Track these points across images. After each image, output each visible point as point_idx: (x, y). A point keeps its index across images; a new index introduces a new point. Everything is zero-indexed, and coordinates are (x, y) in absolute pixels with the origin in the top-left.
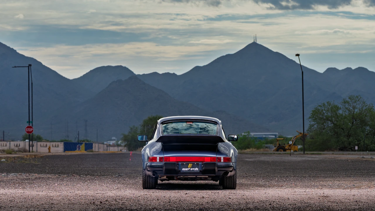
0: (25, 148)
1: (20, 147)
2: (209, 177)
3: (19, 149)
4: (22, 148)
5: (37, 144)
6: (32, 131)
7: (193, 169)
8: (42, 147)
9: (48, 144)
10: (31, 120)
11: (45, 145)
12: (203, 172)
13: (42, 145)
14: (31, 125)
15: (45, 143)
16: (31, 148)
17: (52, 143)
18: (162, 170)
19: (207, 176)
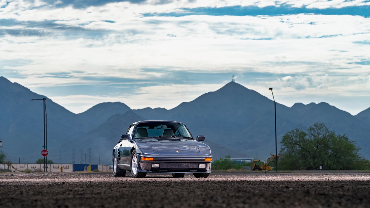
0: (40, 168)
1: (36, 168)
3: (35, 170)
4: (38, 169)
5: (50, 166)
6: (47, 154)
8: (55, 168)
9: (60, 166)
10: (45, 145)
11: (57, 167)
13: (55, 167)
14: (46, 149)
15: (57, 165)
16: (46, 169)
17: (63, 165)
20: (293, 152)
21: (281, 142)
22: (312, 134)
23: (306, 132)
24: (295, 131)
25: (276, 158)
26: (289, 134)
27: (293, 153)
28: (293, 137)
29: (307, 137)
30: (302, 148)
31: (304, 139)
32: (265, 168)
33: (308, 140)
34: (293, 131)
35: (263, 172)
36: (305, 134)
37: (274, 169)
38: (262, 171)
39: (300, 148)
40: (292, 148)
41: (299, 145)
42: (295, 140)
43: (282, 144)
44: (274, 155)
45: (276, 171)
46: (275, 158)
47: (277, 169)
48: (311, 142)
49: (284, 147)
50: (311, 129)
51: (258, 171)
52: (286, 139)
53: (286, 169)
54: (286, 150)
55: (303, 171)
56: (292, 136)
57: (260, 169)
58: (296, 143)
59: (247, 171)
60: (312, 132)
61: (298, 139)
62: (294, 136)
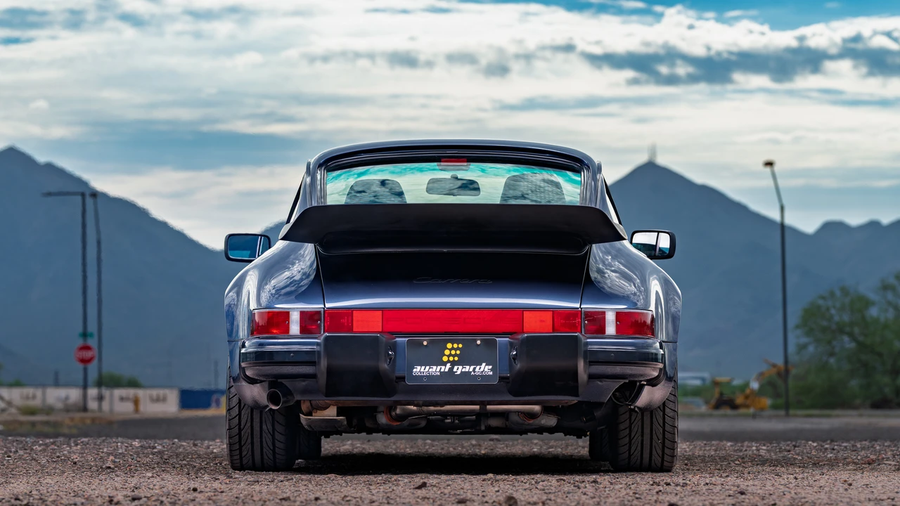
2: (547, 410)
7: (467, 369)
12: (517, 385)
18: (313, 376)
19: (537, 408)
20: (832, 354)
21: (797, 327)
22: (890, 303)
23: (872, 296)
24: (838, 293)
25: (784, 374)
26: (821, 302)
27: (832, 360)
28: (833, 311)
29: (874, 312)
30: (859, 344)
31: (863, 318)
32: (748, 402)
33: (876, 321)
34: (832, 294)
35: (746, 416)
36: (868, 303)
37: (775, 407)
38: (742, 411)
39: (853, 345)
40: (829, 342)
41: (851, 335)
42: (837, 318)
43: (799, 332)
44: (774, 366)
45: (782, 412)
46: (779, 374)
47: (787, 407)
48: (886, 326)
49: (804, 340)
50: (886, 287)
51: (729, 411)
52: (814, 319)
53: (813, 407)
54: (811, 349)
55: (862, 411)
56: (828, 309)
57: (734, 406)
58: (841, 330)
59: (697, 411)
60: (890, 296)
61: (846, 318)
62: (834, 307)
